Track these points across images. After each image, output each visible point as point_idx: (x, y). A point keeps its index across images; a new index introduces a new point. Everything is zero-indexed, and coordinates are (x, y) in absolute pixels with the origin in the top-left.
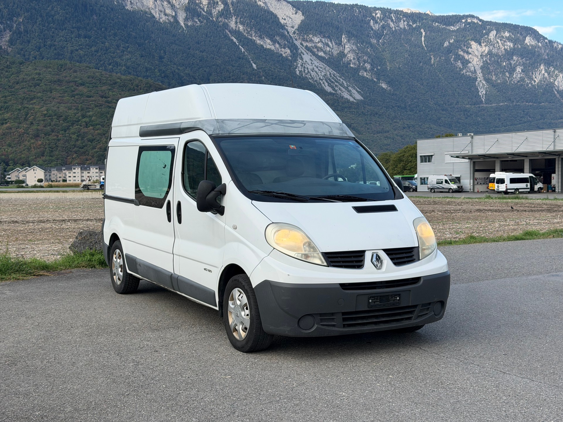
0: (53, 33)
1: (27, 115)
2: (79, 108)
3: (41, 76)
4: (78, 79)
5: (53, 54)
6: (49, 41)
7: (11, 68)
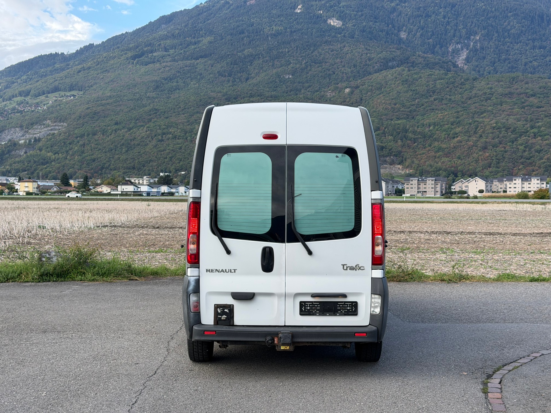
0: (508, 47)
1: (476, 129)
2: (529, 119)
3: (493, 90)
4: (529, 91)
5: (507, 68)
6: (504, 55)
7: (465, 85)
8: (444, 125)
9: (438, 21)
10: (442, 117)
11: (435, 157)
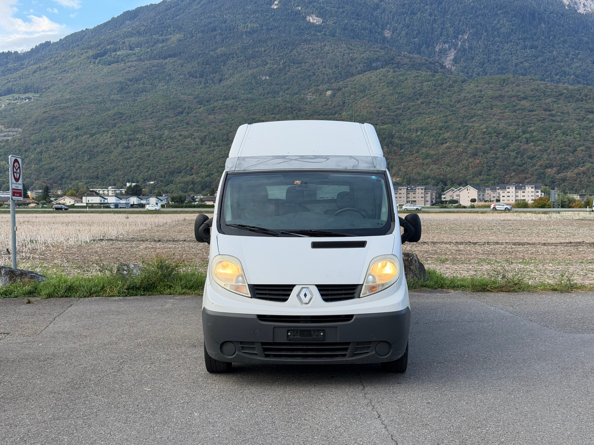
0: (498, 47)
1: (466, 134)
2: (520, 124)
3: (483, 93)
4: (520, 94)
5: (497, 69)
6: (493, 56)
7: (453, 87)
8: (432, 130)
9: (424, 19)
10: (430, 121)
11: (423, 164)
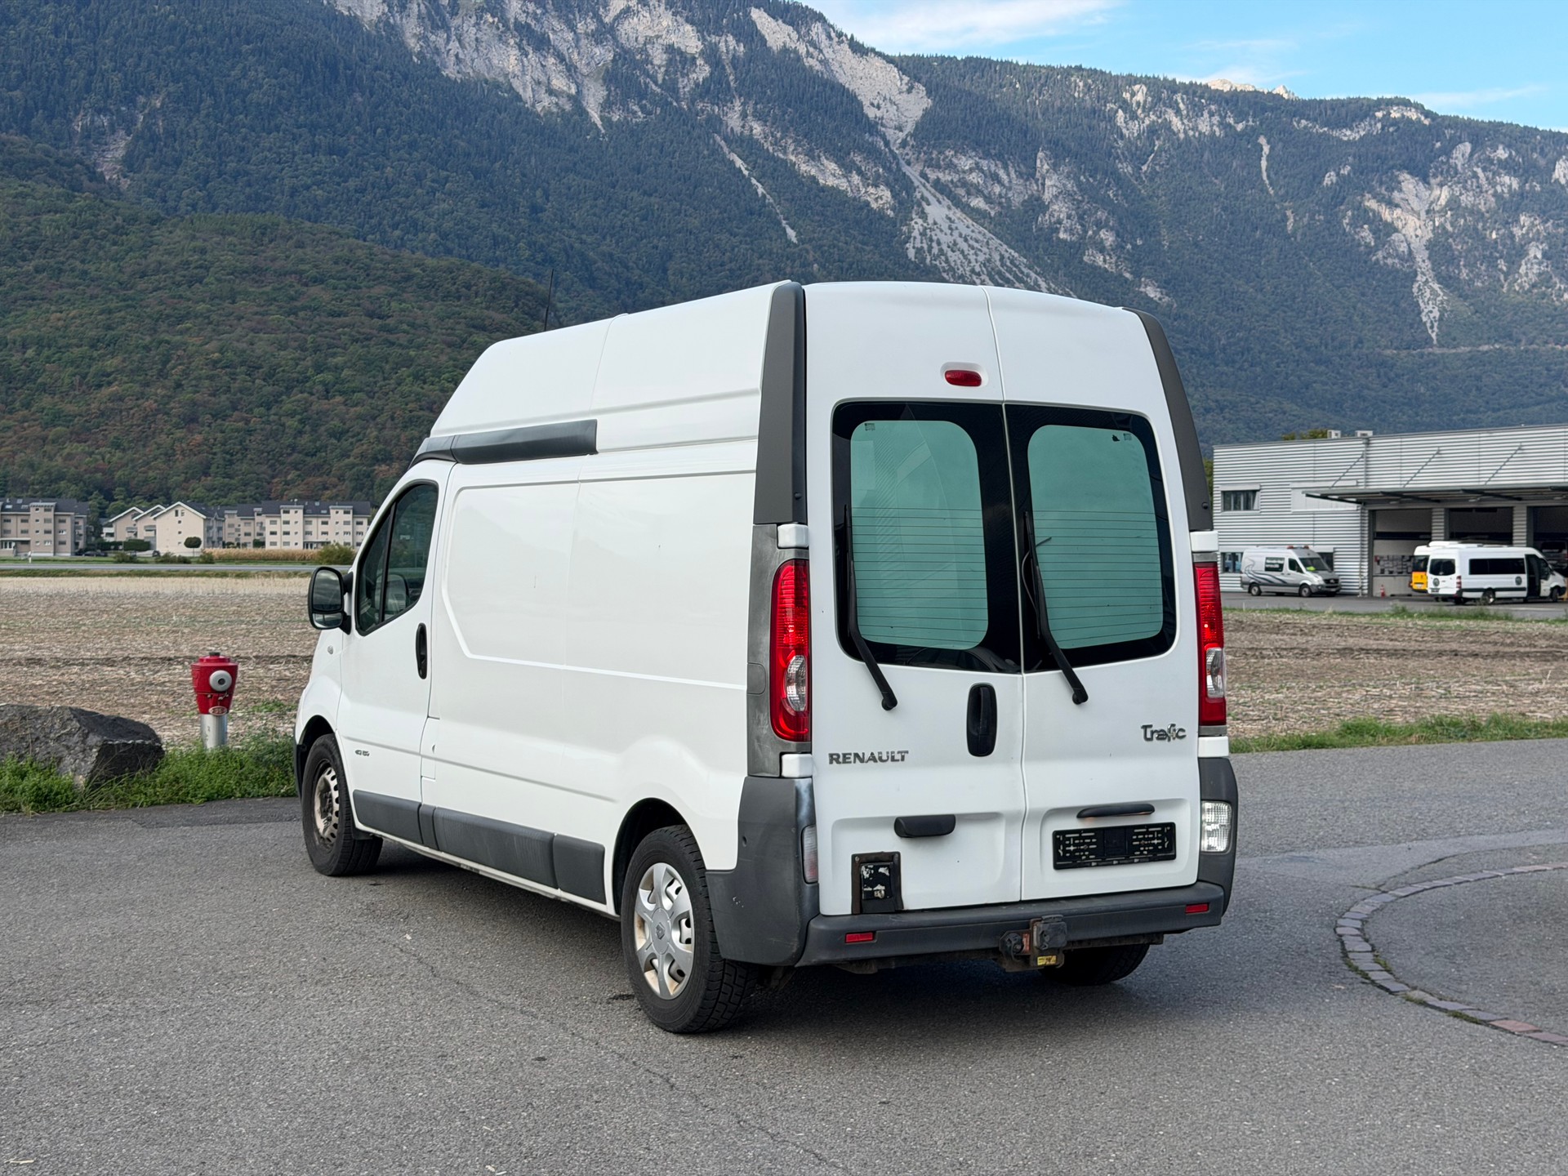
0: (244, 139)
1: (165, 363)
2: (309, 345)
3: (208, 257)
4: (306, 267)
5: (242, 198)
6: (232, 161)
7: (127, 235)
8: (68, 346)
9: (38, 40)
10: (61, 323)
11: (44, 439)
